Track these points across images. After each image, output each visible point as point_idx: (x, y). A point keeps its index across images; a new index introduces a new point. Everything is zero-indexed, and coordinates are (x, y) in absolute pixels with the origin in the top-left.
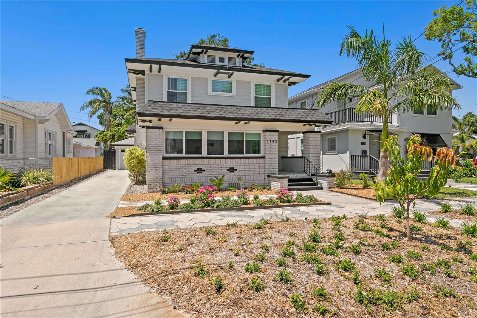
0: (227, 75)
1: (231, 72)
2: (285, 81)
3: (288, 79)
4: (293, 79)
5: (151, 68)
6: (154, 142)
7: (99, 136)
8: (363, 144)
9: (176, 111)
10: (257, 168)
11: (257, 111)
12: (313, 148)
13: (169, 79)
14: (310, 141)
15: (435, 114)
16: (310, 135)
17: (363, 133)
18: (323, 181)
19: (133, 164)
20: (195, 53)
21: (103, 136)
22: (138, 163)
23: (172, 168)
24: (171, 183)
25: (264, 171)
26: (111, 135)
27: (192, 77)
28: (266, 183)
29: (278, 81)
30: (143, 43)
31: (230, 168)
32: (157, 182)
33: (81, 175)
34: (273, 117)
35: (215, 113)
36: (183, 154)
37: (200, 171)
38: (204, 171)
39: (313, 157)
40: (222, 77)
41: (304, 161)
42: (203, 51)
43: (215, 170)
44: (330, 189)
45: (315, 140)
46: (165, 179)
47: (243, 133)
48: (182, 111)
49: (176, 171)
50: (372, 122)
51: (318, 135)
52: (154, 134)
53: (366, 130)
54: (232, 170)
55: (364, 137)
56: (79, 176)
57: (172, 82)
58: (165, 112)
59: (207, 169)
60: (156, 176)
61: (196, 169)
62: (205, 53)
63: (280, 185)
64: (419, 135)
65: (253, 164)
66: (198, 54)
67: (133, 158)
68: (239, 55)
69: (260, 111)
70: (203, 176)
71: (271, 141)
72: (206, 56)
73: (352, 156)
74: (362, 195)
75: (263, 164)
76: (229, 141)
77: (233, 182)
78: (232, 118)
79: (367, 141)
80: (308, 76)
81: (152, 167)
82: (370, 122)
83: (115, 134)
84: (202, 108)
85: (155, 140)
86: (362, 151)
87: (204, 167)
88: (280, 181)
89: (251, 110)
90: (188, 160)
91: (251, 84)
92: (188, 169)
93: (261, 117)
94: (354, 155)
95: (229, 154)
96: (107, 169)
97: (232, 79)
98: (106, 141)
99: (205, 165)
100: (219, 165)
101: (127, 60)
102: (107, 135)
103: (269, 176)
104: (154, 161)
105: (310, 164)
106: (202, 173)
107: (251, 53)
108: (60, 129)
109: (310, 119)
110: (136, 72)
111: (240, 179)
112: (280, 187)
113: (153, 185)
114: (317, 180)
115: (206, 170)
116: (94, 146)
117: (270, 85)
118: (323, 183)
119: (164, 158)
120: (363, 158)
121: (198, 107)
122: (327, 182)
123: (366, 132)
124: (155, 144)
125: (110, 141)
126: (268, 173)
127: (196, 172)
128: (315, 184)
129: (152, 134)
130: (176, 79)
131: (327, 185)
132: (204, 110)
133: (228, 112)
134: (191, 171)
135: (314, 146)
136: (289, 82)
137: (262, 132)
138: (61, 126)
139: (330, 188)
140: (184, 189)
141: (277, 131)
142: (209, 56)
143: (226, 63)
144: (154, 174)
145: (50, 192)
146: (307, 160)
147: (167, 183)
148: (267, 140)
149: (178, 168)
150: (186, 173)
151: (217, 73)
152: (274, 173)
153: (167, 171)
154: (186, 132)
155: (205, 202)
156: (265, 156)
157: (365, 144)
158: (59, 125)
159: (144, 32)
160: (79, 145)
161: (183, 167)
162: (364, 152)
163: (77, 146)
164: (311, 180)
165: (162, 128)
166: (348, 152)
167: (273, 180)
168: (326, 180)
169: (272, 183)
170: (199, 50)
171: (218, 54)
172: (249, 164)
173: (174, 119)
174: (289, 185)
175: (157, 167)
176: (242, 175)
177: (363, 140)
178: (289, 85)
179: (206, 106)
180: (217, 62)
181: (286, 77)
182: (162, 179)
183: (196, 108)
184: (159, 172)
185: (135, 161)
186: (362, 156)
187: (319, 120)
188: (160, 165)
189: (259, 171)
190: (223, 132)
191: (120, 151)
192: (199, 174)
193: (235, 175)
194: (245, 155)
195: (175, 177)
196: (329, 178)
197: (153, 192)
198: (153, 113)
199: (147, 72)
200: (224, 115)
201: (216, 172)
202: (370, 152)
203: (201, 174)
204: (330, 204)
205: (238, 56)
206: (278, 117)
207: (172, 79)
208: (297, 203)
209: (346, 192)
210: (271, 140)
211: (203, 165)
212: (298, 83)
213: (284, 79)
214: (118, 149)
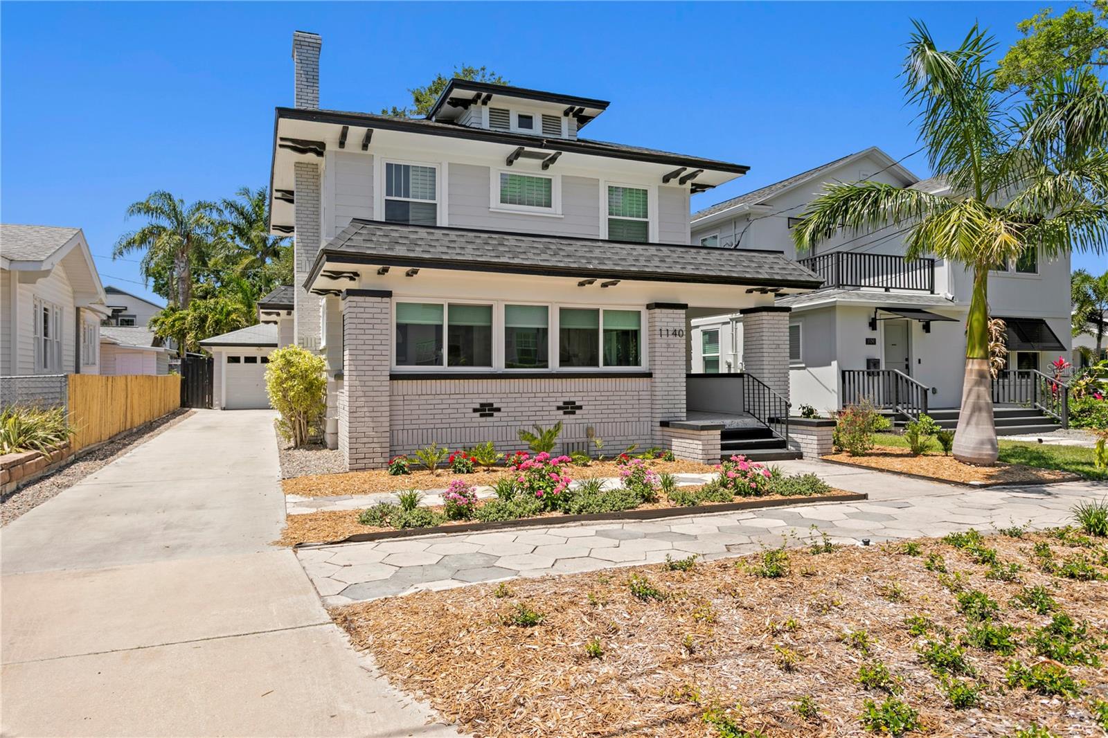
0: (540, 162)
1: (553, 152)
2: (682, 181)
3: (693, 175)
4: (706, 176)
5: (344, 135)
6: (367, 332)
7: (163, 322)
8: (871, 342)
9: (427, 248)
10: (633, 402)
11: (635, 253)
12: (772, 351)
13: (389, 166)
14: (764, 334)
15: (1033, 269)
16: (764, 318)
17: (869, 316)
18: (805, 436)
19: (292, 393)
20: (456, 102)
21: (174, 321)
22: (306, 390)
23: (413, 402)
24: (410, 442)
25: (650, 410)
26: (195, 319)
27: (449, 164)
28: (657, 442)
29: (666, 179)
30: (316, 70)
31: (565, 403)
32: (375, 440)
33: (132, 423)
34: (677, 269)
35: (530, 255)
36: (442, 365)
37: (486, 410)
38: (498, 410)
39: (773, 375)
40: (528, 167)
41: (746, 383)
42: (479, 96)
43: (527, 409)
44: (825, 457)
45: (777, 330)
46: (395, 432)
47: (598, 310)
48: (445, 250)
49: (425, 412)
50: (887, 289)
51: (782, 318)
52: (367, 310)
53: (877, 308)
54: (570, 408)
55: (873, 325)
56: (128, 427)
57: (397, 175)
58: (400, 251)
59: (505, 405)
60: (372, 425)
61: (478, 406)
62: (484, 103)
63: (701, 447)
64: (1000, 322)
65: (624, 393)
66: (465, 103)
67: (293, 377)
68: (571, 109)
69: (642, 252)
70: (496, 424)
71: (670, 333)
72: (485, 110)
73: (843, 373)
74: (923, 473)
75: (649, 393)
76: (563, 332)
77: (573, 441)
78: (573, 269)
79: (879, 334)
80: (742, 170)
81: (363, 399)
82: (882, 287)
83: (206, 317)
84: (495, 242)
85: (371, 326)
86: (869, 361)
87: (499, 400)
88: (702, 438)
89: (619, 251)
90: (457, 381)
91: (598, 185)
92: (457, 406)
93: (647, 270)
94: (849, 371)
95: (561, 365)
96: (191, 407)
97: (553, 172)
98: (182, 335)
99: (501, 396)
100: (537, 395)
101: (283, 112)
102: (184, 318)
103: (664, 424)
104: (367, 384)
105: (767, 391)
106: (491, 415)
107: (602, 105)
108: (72, 300)
109: (767, 277)
110: (302, 146)
111: (589, 432)
112: (700, 452)
113: (365, 450)
114: (787, 432)
115: (502, 410)
116: (149, 346)
117: (646, 191)
118: (804, 441)
119: (394, 377)
120: (871, 378)
121: (485, 239)
122: (815, 438)
123: (876, 312)
124: (371, 337)
125: (192, 334)
126: (660, 415)
127: (478, 414)
128: (782, 444)
129: (362, 310)
130: (407, 168)
131: (816, 446)
132: (501, 249)
133: (562, 253)
134: (464, 411)
135: (774, 346)
136: (693, 185)
137: (645, 307)
138: (74, 292)
139: (823, 454)
140: (452, 460)
141: (684, 306)
142: (492, 110)
143: (537, 130)
144: (366, 419)
145: (66, 472)
146: (756, 383)
147: (400, 443)
148: (658, 328)
149: (429, 402)
150: (452, 416)
151: (517, 155)
152: (676, 415)
153: (401, 413)
154: (450, 306)
155: (545, 496)
156: (653, 371)
157: (875, 343)
158: (70, 289)
159: (318, 41)
160: (114, 344)
161: (444, 402)
162: (872, 363)
163: (108, 345)
164: (767, 433)
165: (388, 294)
166: (834, 363)
167: (676, 435)
168: (814, 433)
169: (673, 443)
170: (469, 94)
171: (517, 107)
172: (612, 393)
173: (422, 271)
174: (724, 447)
175: (376, 399)
176: (596, 421)
177: (870, 334)
178: (693, 191)
179: (506, 237)
180: (514, 128)
181: (690, 170)
182: (388, 434)
183: (478, 241)
184: (379, 414)
185: (298, 386)
186: (869, 374)
187: (790, 278)
188: (384, 394)
189: (637, 411)
190: (547, 307)
191: (225, 360)
192: (484, 419)
193: (578, 421)
194: (602, 368)
195: (421, 427)
196: (820, 428)
197: (364, 469)
198: (369, 252)
199: (331, 147)
200: (553, 262)
201: (529, 414)
202: (886, 362)
203: (489, 419)
204: (865, 497)
205: (566, 114)
206: (689, 270)
207: (398, 167)
208: (779, 497)
209: (873, 465)
210: (669, 328)
211: (496, 396)
212: (714, 187)
213: (683, 174)
214: (220, 356)
